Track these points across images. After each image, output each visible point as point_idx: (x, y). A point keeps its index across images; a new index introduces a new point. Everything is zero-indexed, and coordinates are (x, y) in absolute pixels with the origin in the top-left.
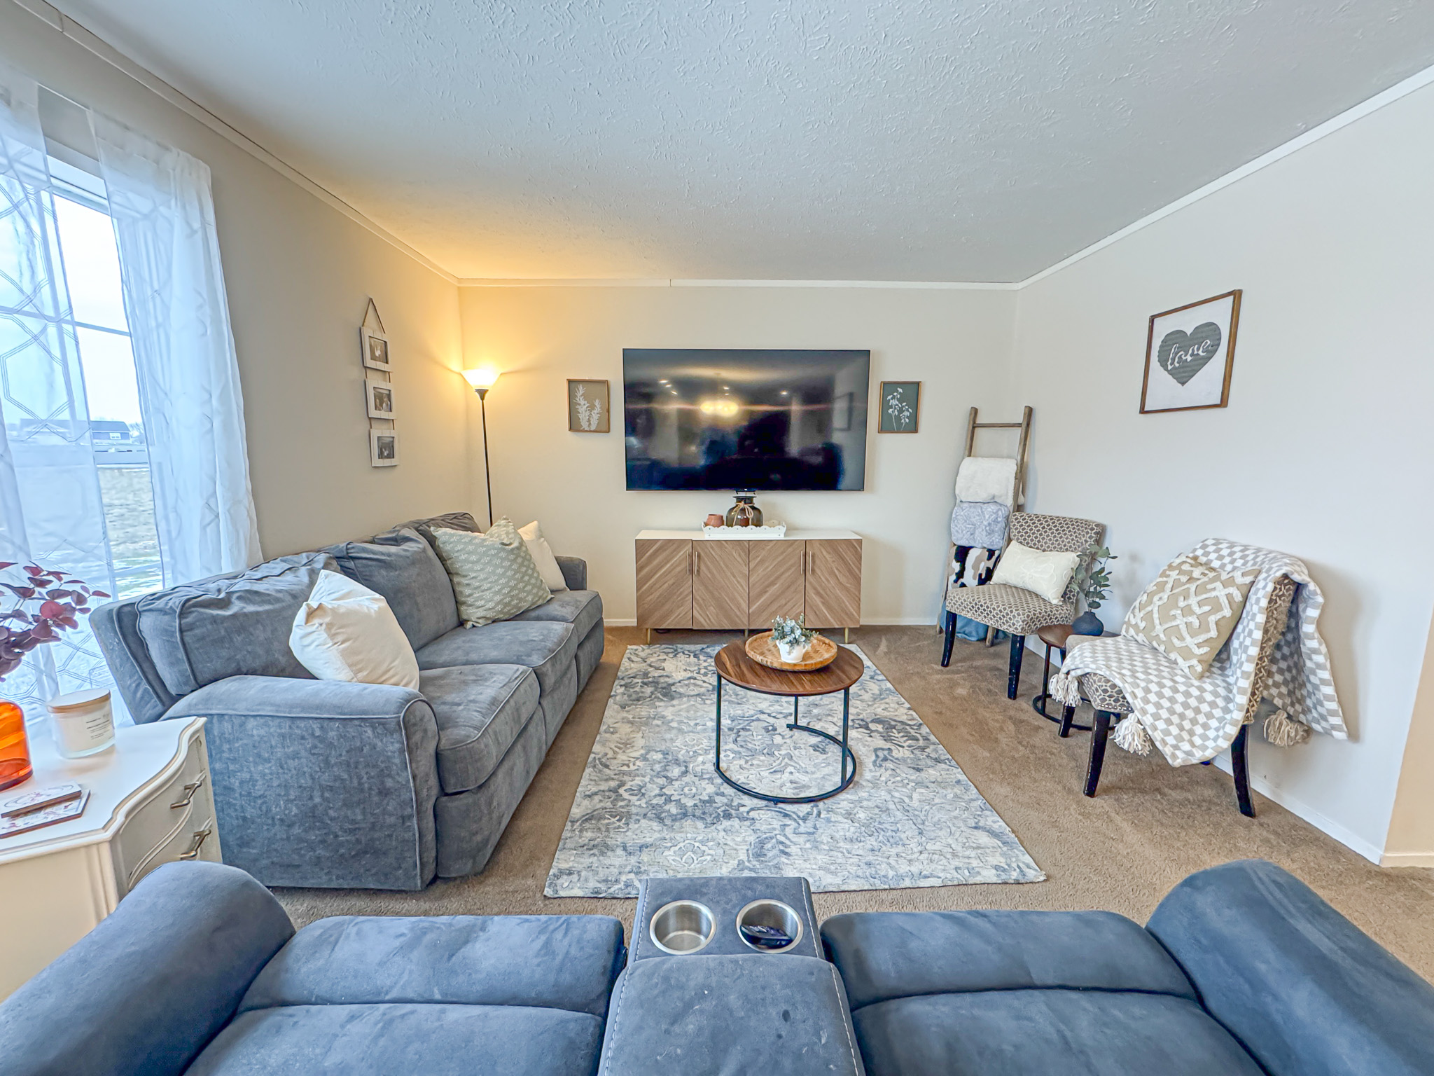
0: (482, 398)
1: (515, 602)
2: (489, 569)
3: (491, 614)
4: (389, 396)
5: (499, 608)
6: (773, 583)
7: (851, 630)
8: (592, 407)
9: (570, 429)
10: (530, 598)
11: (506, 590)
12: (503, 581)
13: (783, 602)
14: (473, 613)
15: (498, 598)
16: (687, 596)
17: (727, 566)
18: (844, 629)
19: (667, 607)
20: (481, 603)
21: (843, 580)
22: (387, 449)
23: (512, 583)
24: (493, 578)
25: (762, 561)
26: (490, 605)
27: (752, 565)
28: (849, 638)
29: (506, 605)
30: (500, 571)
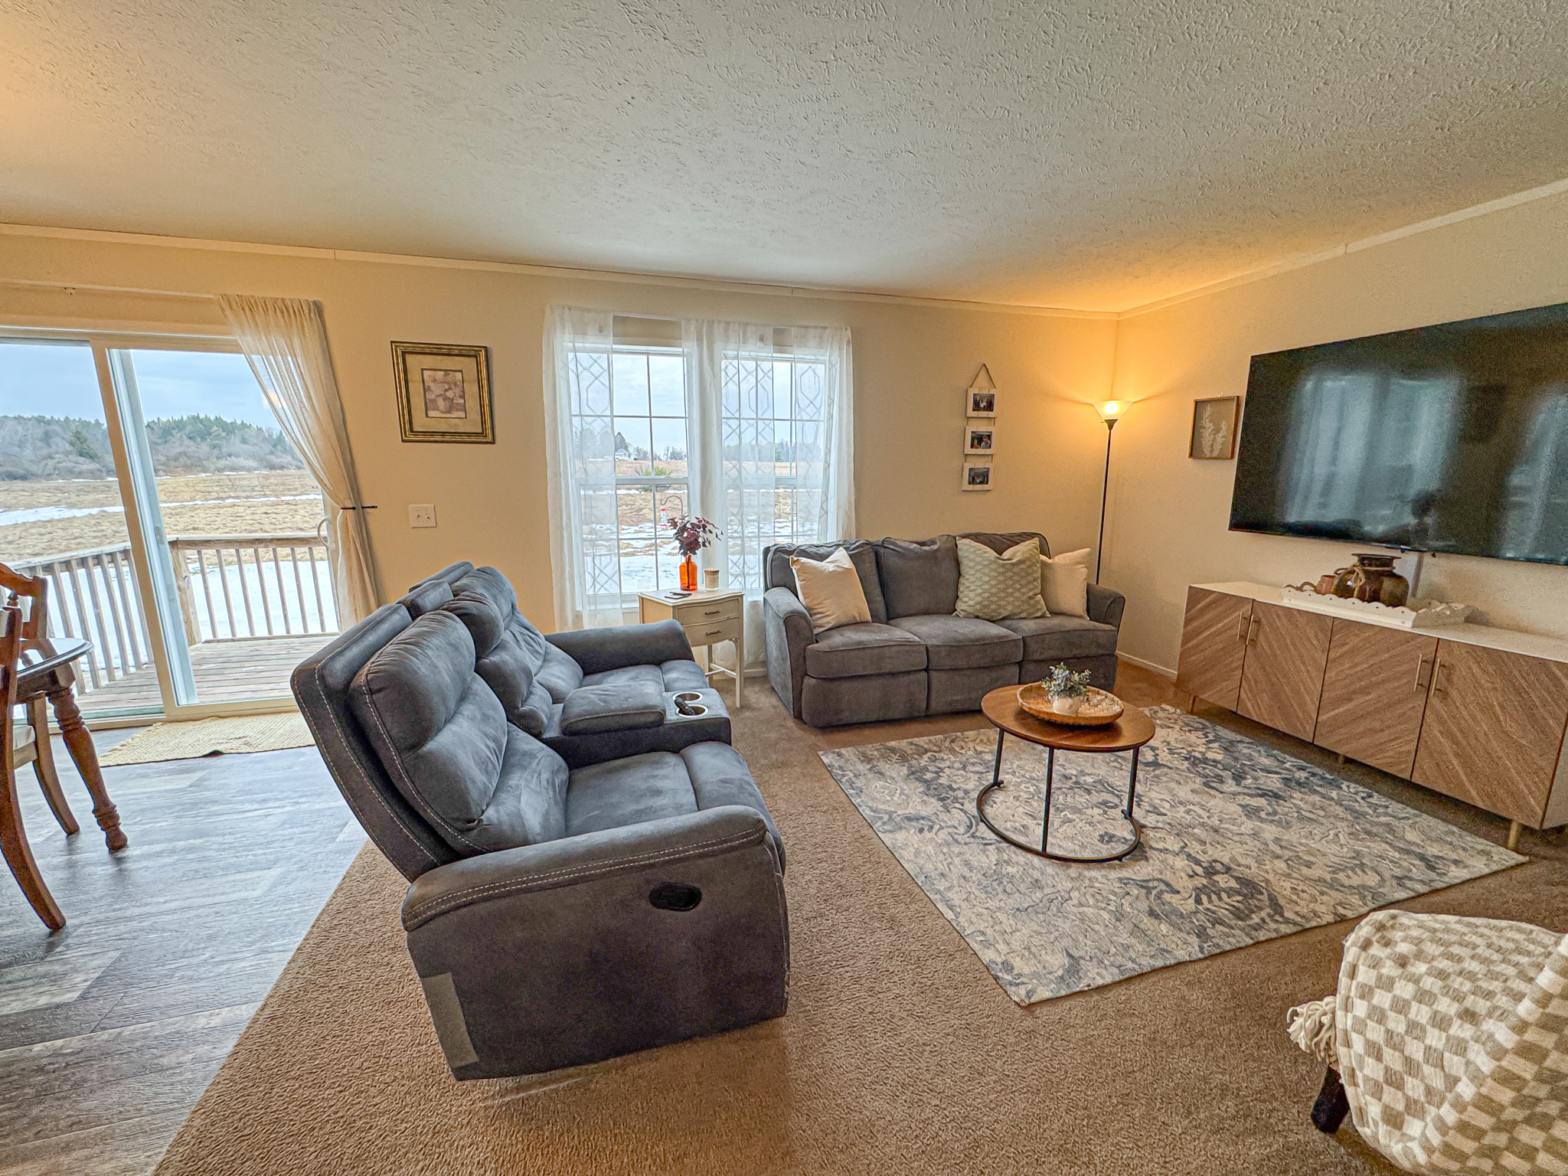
0: (1111, 428)
1: (993, 607)
2: (978, 575)
3: (970, 610)
4: (989, 437)
5: (978, 607)
6: (1365, 691)
7: (1525, 829)
8: (1217, 430)
9: (1191, 455)
10: (1010, 608)
11: (986, 595)
12: (986, 587)
13: (1377, 725)
14: (960, 606)
15: (979, 599)
16: (1236, 668)
17: (1294, 645)
18: (1510, 821)
19: (1209, 675)
20: (966, 599)
21: (1510, 726)
22: (979, 477)
23: (994, 591)
24: (979, 583)
25: (1352, 652)
26: (971, 603)
27: (1332, 655)
28: (1518, 842)
29: (985, 607)
30: (987, 579)
